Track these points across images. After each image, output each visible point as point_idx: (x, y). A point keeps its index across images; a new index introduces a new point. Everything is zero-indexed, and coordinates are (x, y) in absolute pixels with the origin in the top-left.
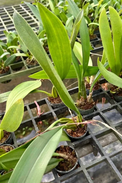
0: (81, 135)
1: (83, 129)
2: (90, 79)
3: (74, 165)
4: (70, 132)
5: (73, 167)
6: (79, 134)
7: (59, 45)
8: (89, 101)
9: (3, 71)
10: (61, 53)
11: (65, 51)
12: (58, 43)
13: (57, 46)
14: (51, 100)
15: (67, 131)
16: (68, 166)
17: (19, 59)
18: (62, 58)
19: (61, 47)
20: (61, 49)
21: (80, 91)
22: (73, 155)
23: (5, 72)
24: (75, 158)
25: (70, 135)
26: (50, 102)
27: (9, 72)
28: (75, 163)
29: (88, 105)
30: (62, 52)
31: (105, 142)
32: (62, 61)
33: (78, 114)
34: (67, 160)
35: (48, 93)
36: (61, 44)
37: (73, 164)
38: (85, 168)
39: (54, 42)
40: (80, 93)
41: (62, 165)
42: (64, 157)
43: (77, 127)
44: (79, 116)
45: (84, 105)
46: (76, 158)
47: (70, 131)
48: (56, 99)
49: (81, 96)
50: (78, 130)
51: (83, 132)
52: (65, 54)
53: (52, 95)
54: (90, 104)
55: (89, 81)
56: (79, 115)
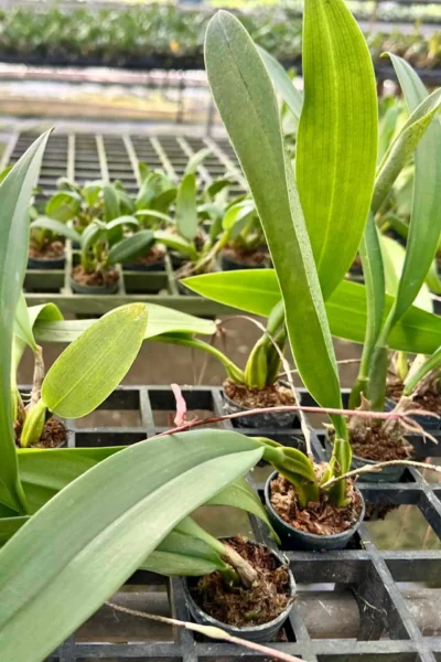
0: (325, 532)
1: (343, 514)
2: (409, 367)
3: (274, 617)
4: (286, 507)
5: (265, 622)
6: (319, 527)
7: (336, 146)
8: (390, 428)
9: (95, 279)
10: (334, 182)
11: (351, 181)
12: (336, 138)
13: (328, 148)
14: (238, 391)
15: (273, 500)
16: (246, 609)
17: (158, 262)
18: (332, 204)
19: (343, 154)
20: (339, 166)
21: (366, 374)
22: (278, 584)
23: (101, 284)
24: (283, 596)
25: (283, 518)
26: (232, 398)
27: (115, 288)
28: (277, 611)
29: (381, 445)
30: (341, 177)
31: (421, 614)
32: (329, 219)
33: (341, 436)
34: (251, 583)
35: (230, 363)
36: (344, 142)
37: (268, 611)
38: (315, 653)
39: (323, 126)
40: (363, 384)
41: (222, 597)
42: (241, 568)
43: (322, 493)
44: (342, 446)
45: (364, 443)
46: (288, 596)
47: (284, 503)
48: (255, 392)
49: (363, 398)
50: (319, 511)
51: (338, 525)
52: (346, 190)
53: (243, 377)
54: (390, 446)
55: (406, 375)
56: (342, 440)
